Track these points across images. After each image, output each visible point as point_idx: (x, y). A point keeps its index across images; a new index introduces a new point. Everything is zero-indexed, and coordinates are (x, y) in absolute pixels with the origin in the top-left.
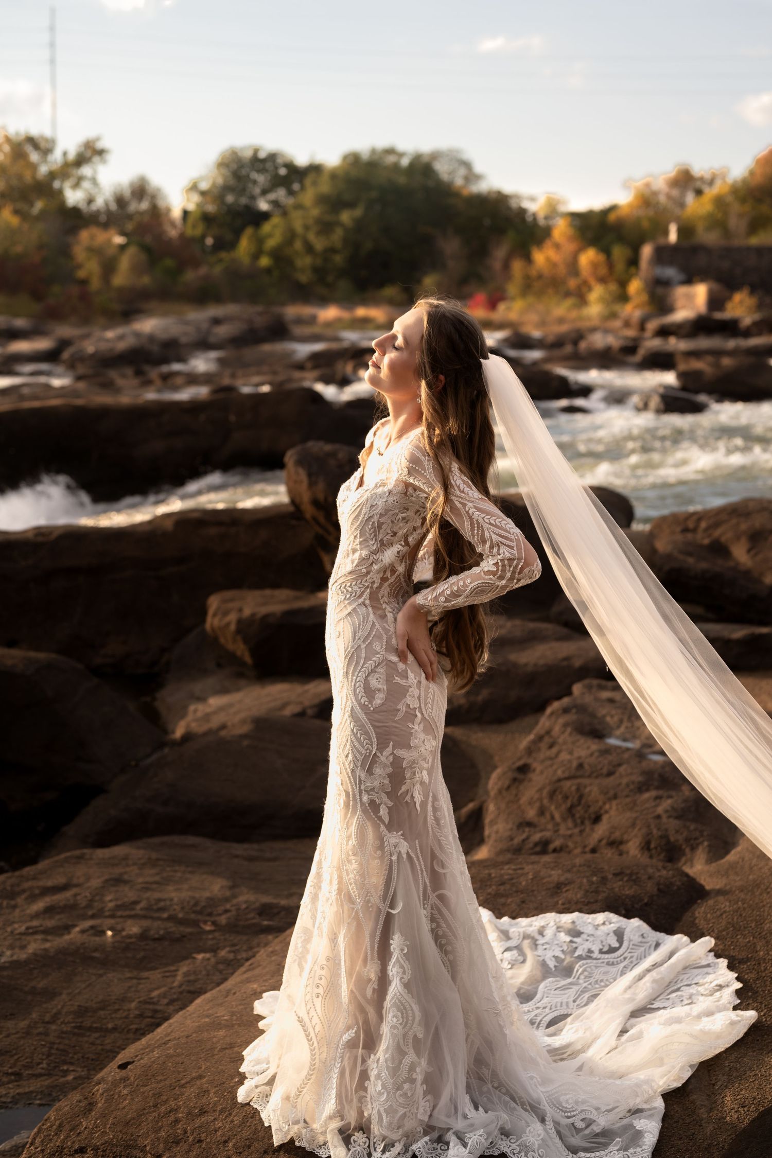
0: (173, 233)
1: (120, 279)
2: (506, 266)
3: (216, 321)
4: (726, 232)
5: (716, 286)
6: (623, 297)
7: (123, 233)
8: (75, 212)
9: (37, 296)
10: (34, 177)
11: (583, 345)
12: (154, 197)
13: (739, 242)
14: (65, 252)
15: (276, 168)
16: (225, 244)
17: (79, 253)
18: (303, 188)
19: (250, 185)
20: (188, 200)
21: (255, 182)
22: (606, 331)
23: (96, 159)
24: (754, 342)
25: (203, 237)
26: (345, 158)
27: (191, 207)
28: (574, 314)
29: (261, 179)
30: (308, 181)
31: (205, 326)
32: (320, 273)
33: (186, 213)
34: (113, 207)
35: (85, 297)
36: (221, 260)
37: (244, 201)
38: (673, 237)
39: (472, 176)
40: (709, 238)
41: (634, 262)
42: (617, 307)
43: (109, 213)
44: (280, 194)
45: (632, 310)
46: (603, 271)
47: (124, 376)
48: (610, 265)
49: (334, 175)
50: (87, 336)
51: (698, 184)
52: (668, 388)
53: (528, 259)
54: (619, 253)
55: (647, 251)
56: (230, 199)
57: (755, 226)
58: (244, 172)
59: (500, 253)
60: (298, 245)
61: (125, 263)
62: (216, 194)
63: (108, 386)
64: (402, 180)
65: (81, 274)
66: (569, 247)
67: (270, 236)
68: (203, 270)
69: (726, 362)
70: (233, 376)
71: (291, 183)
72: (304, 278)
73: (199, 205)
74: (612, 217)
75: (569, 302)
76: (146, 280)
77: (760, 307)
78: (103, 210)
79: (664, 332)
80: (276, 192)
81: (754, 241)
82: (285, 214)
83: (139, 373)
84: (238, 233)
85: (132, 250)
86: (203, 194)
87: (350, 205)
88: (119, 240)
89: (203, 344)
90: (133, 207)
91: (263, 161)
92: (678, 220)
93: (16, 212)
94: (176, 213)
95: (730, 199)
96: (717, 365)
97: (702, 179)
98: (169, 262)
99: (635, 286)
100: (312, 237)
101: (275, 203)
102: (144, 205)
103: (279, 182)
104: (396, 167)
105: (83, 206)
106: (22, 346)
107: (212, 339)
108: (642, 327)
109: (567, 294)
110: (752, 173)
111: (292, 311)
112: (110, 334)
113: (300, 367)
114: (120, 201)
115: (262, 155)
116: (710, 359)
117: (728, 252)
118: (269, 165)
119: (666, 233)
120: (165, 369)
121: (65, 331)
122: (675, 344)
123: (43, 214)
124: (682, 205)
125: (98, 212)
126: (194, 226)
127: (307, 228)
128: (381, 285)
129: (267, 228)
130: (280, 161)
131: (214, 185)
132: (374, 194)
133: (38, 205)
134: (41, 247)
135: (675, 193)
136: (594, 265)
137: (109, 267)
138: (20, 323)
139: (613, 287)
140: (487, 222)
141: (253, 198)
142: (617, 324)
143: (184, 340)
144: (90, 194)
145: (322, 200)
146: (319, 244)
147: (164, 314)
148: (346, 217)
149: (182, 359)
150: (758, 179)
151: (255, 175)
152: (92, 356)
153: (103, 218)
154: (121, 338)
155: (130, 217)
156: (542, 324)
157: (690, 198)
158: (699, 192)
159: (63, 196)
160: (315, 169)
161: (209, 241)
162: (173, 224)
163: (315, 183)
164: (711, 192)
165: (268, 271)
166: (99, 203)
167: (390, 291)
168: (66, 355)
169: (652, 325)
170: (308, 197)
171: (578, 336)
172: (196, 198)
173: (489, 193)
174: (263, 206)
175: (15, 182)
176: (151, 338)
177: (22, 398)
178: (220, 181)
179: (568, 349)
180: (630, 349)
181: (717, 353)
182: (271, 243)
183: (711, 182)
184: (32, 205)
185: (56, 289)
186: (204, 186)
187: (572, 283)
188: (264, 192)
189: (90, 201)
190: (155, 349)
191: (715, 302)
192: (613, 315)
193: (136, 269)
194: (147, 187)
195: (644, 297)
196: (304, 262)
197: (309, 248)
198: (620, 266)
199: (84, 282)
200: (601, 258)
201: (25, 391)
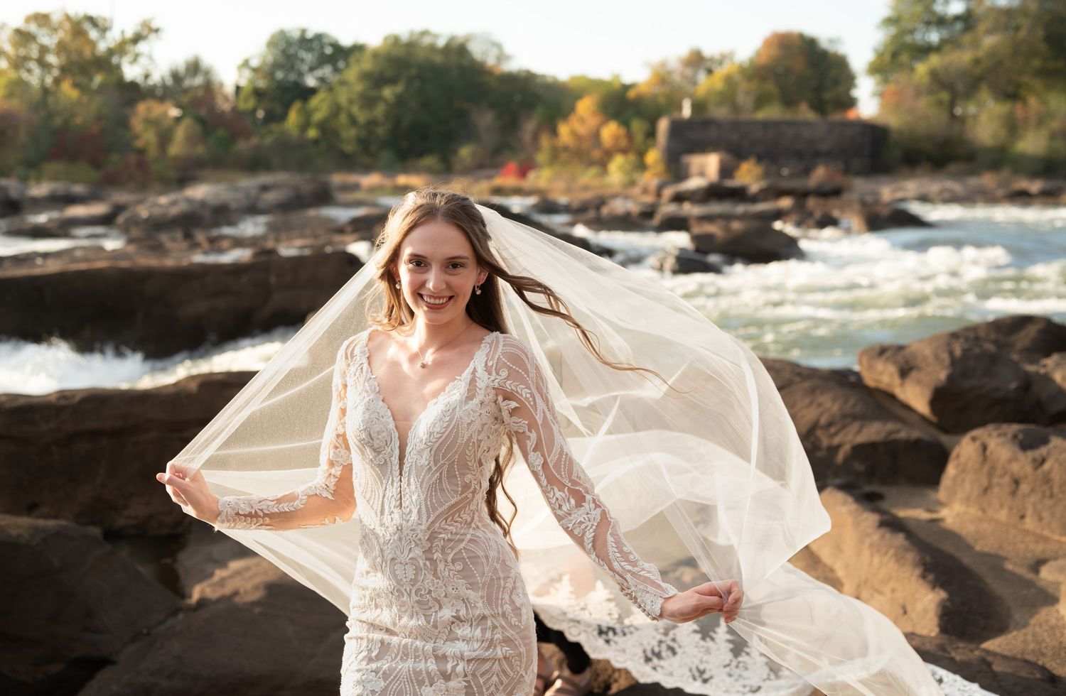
0: (226, 107)
1: (177, 148)
2: (536, 138)
3: (265, 188)
4: (735, 108)
5: (727, 157)
6: (642, 166)
7: (178, 106)
8: (133, 86)
9: (96, 163)
10: (93, 53)
11: (605, 211)
12: (207, 73)
13: (745, 117)
14: (124, 123)
15: (322, 47)
16: (275, 117)
17: (137, 124)
18: (348, 65)
19: (298, 62)
20: (240, 76)
21: (302, 60)
22: (627, 197)
23: (152, 36)
24: (761, 207)
25: (254, 111)
26: (386, 39)
27: (243, 83)
28: (596, 182)
29: (309, 57)
30: (352, 60)
31: (254, 193)
32: (364, 144)
33: (238, 89)
34: (169, 82)
35: (142, 165)
36: (271, 132)
37: (292, 77)
38: (687, 111)
39: (502, 57)
40: (720, 113)
41: (651, 134)
42: (636, 176)
43: (165, 87)
44: (327, 71)
45: (650, 179)
46: (623, 143)
47: (173, 240)
48: (630, 136)
49: (376, 55)
50: (141, 202)
51: (708, 64)
52: (682, 250)
53: (554, 132)
54: (638, 126)
55: (663, 125)
56: (280, 75)
57: (761, 101)
58: (292, 51)
59: (529, 126)
60: (343, 118)
61: (180, 134)
62: (267, 71)
63: (158, 249)
64: (438, 59)
65: (139, 143)
66: (592, 121)
67: (317, 109)
68: (254, 141)
69: (736, 226)
70: (277, 240)
71: (337, 61)
72: (349, 148)
73: (251, 81)
74: (632, 94)
75: (593, 171)
76: (200, 150)
77: (766, 175)
78: (159, 85)
79: (679, 198)
80: (322, 68)
81: (761, 115)
82: (331, 89)
83: (188, 236)
84: (287, 107)
85: (187, 122)
86: (255, 70)
87: (391, 81)
88: (174, 112)
89: (252, 210)
90: (187, 83)
91: (311, 41)
92: (691, 96)
93: (76, 85)
94: (229, 89)
95: (738, 78)
96: (727, 229)
97: (712, 60)
98: (221, 132)
99: (653, 156)
100: (355, 110)
101: (322, 80)
102: (198, 80)
103: (323, 60)
104: (432, 48)
105: (140, 80)
106: (78, 211)
107: (261, 205)
108: (659, 193)
109: (591, 163)
110: (758, 54)
111: (337, 179)
112: (163, 200)
113: (341, 230)
114: (176, 76)
115: (310, 35)
116: (721, 223)
117: (736, 125)
118: (315, 45)
119: (680, 108)
120: (215, 232)
121: (121, 197)
122: (689, 209)
123: (103, 87)
124: (695, 83)
125: (155, 86)
126: (246, 100)
127: (351, 102)
128: (421, 154)
129: (314, 101)
130: (325, 40)
131: (264, 62)
132: (414, 72)
133: (98, 79)
134: (99, 118)
135: (689, 72)
136: (616, 138)
137: (165, 138)
138: (78, 189)
139: (632, 157)
140: (518, 98)
141: (301, 74)
142: (636, 191)
143: (234, 205)
144: (147, 70)
145: (365, 76)
146: (362, 117)
147: (217, 181)
148: (388, 92)
149: (231, 223)
150: (764, 60)
151: (304, 54)
152: (147, 220)
153: (159, 92)
154: (174, 203)
155: (186, 91)
156: (568, 191)
157: (702, 77)
158: (710, 72)
159: (121, 71)
160: (358, 49)
161: (260, 114)
162: (226, 98)
163: (358, 61)
164: (720, 72)
165: (316, 142)
166: (156, 78)
167: (429, 161)
168: (121, 219)
169: (668, 192)
170: (352, 74)
171: (601, 202)
172: (247, 74)
173: (519, 72)
174: (311, 81)
175: (74, 57)
176: (203, 204)
177: (75, 260)
178: (270, 59)
179: (591, 214)
180: (648, 214)
181: (728, 218)
182: (318, 116)
183: (721, 63)
184: (91, 79)
185: (115, 158)
186: (255, 63)
187: (596, 154)
188: (312, 69)
189: (147, 76)
190: (207, 214)
191: (726, 171)
192: (632, 183)
193: (190, 140)
194: (201, 64)
195: (660, 168)
196: (350, 133)
197: (353, 121)
198: (639, 137)
199: (141, 152)
200: (622, 131)
201: (79, 254)
